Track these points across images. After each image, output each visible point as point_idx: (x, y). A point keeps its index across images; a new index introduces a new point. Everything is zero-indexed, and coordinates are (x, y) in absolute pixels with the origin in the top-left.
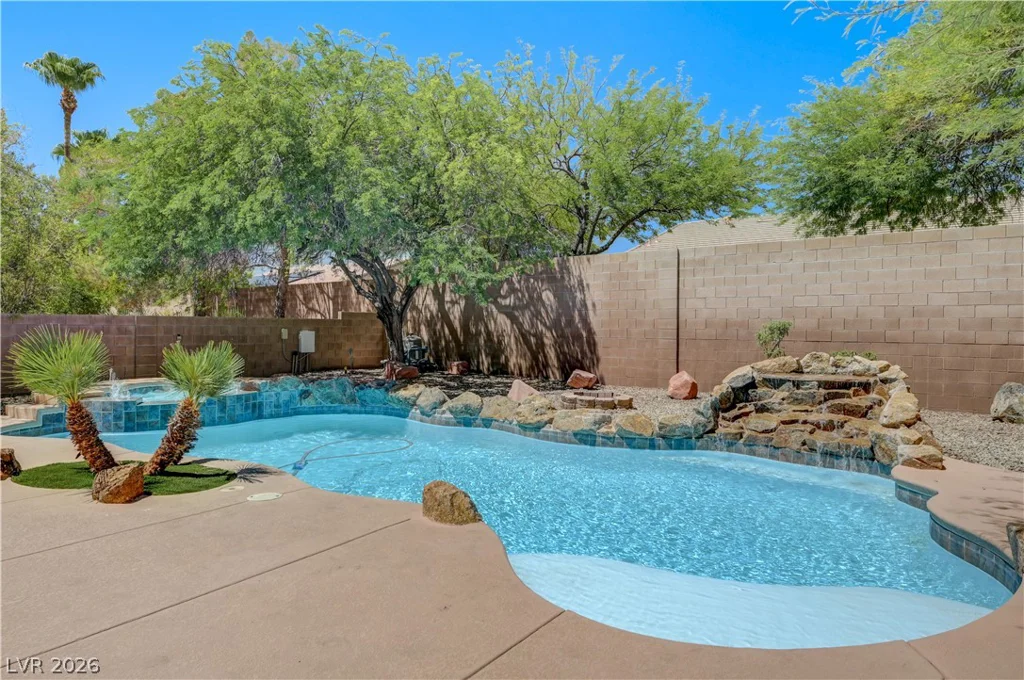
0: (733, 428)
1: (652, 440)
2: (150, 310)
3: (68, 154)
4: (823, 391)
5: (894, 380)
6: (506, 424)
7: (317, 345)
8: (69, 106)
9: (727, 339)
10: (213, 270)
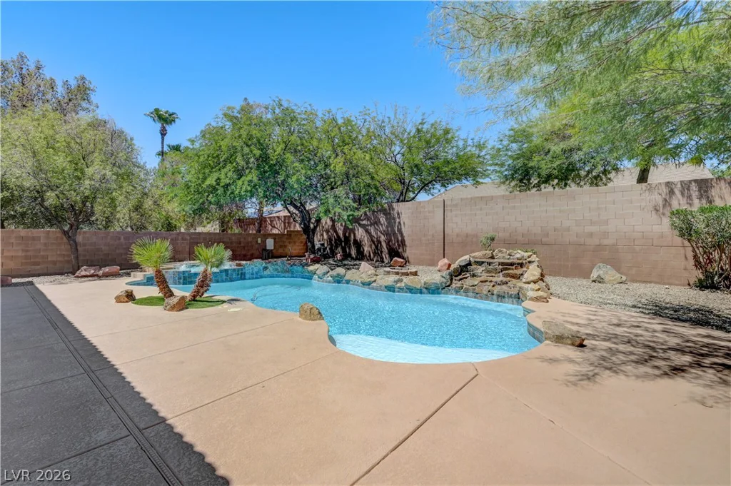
0: (459, 284)
1: (421, 290)
2: (200, 229)
3: (163, 155)
4: (501, 267)
5: (534, 262)
6: (356, 283)
7: (275, 246)
8: (163, 133)
9: (467, 242)
10: (227, 210)
